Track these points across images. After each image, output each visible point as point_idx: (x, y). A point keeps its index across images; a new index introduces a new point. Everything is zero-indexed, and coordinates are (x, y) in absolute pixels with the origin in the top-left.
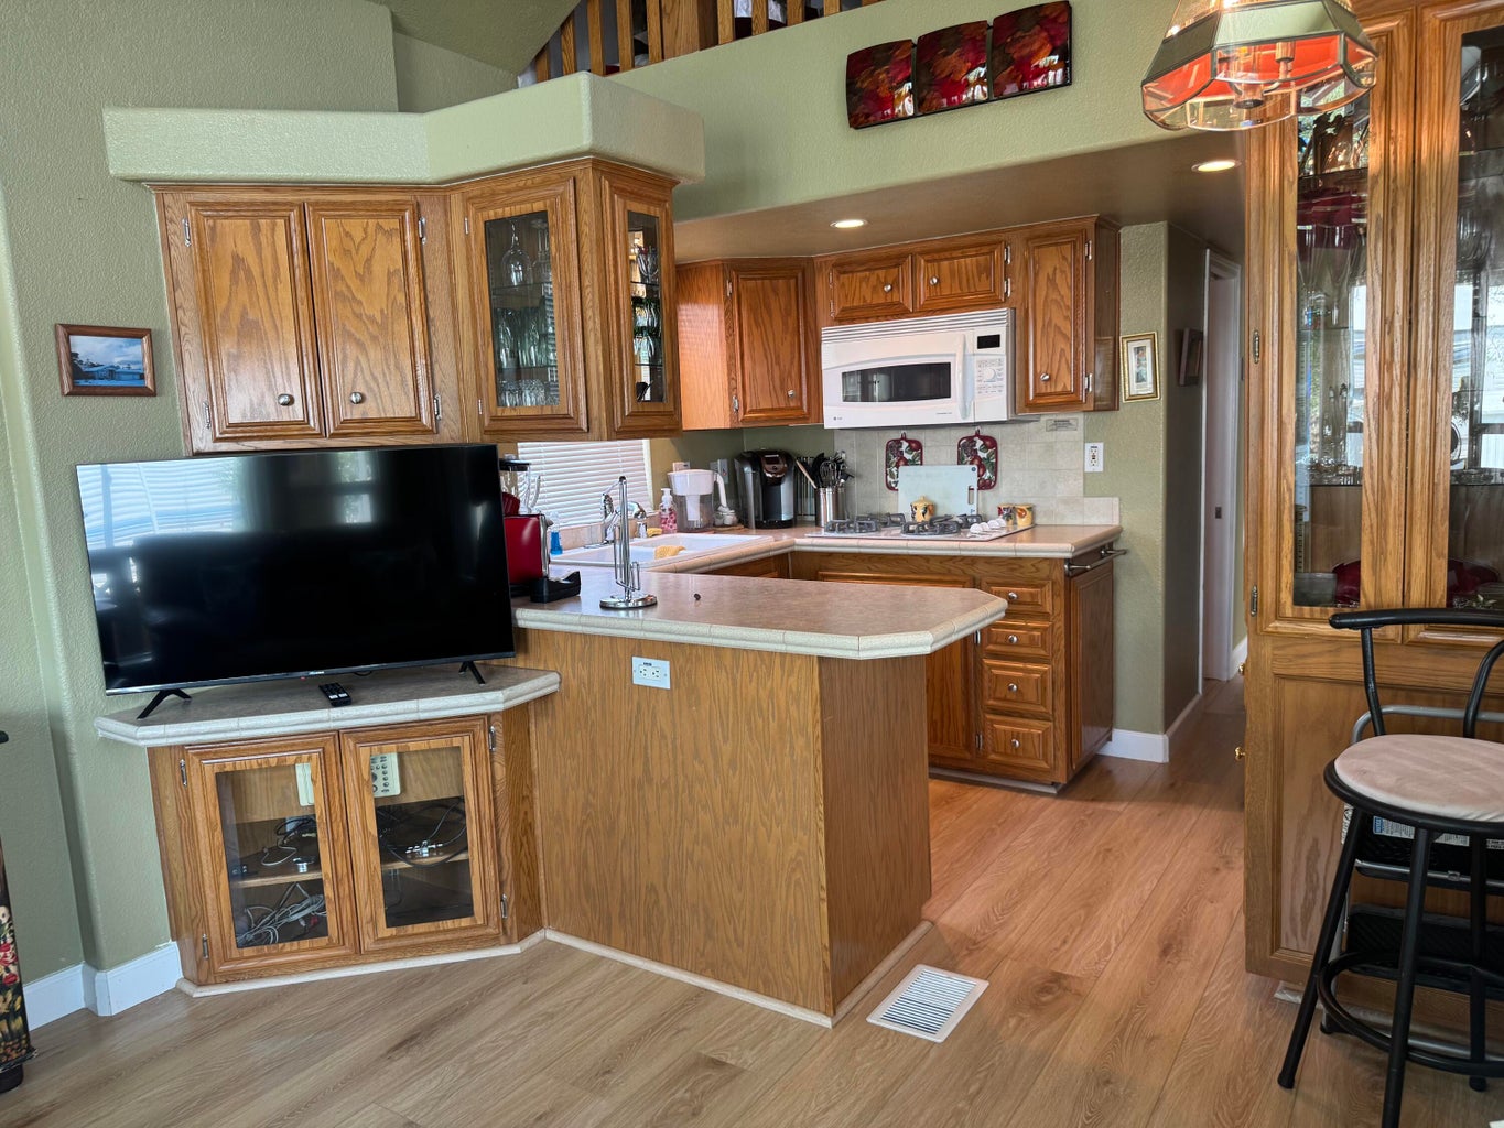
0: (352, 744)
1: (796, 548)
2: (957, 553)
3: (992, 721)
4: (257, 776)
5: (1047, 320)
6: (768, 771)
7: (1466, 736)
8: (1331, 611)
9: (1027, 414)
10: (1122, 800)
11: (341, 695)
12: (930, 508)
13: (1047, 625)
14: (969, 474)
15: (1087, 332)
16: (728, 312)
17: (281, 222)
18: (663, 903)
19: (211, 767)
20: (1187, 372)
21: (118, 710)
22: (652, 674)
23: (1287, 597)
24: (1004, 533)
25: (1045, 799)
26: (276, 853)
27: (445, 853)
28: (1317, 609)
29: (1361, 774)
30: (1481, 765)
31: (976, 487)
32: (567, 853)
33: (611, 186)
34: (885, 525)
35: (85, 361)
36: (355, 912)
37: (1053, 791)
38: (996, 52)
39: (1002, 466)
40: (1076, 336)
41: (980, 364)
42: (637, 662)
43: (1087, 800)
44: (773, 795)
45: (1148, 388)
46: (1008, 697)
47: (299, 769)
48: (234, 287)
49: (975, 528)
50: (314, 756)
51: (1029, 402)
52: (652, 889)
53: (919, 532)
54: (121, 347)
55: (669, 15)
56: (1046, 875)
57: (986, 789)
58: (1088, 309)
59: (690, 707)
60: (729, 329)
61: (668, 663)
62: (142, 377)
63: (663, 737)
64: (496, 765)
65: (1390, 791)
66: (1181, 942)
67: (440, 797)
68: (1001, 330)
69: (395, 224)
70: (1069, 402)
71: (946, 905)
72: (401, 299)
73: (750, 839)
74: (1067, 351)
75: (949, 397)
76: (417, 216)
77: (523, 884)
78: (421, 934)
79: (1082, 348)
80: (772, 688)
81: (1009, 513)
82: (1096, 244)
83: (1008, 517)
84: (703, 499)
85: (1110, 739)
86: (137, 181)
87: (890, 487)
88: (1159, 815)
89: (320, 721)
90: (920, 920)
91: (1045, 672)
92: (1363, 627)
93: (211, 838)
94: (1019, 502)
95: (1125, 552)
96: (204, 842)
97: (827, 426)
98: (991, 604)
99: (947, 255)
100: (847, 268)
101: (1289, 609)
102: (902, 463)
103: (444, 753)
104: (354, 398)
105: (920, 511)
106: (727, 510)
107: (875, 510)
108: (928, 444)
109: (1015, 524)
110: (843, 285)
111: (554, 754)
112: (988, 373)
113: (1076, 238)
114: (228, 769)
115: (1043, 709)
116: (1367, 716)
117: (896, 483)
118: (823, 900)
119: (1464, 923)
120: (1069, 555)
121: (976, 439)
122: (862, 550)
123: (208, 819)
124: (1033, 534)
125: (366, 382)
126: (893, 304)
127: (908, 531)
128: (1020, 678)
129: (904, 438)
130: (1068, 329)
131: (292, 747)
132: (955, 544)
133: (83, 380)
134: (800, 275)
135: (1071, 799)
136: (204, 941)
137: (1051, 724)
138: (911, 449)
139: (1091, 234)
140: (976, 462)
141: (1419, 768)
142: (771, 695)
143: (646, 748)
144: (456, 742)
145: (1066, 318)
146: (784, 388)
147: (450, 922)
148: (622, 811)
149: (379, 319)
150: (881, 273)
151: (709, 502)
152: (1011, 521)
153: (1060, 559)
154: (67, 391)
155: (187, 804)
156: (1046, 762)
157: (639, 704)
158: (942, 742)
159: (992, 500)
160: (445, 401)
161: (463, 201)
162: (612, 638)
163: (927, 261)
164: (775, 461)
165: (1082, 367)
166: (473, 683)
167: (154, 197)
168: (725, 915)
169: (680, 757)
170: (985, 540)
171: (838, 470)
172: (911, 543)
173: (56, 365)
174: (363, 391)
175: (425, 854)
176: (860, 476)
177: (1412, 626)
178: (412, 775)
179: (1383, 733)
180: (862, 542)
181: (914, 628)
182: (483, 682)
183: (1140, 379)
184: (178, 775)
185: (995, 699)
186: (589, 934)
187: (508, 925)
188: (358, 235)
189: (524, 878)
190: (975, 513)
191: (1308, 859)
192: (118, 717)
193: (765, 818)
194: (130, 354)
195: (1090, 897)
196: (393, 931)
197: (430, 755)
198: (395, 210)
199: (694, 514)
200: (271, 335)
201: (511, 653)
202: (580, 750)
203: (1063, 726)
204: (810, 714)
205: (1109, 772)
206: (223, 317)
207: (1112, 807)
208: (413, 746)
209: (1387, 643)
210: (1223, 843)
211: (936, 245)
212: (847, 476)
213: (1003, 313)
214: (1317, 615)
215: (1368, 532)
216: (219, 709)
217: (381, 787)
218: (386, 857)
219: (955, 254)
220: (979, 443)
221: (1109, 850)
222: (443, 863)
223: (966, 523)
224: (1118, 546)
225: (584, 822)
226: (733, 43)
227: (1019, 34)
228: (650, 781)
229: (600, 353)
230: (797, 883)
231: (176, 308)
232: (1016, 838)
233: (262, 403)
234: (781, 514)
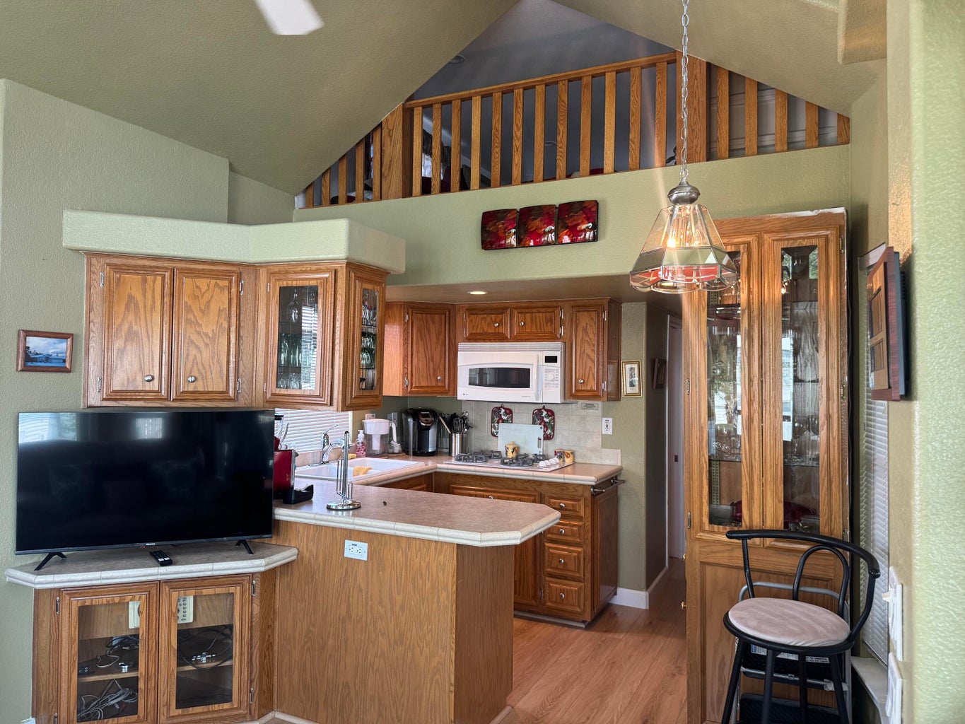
0: (167, 589)
1: (438, 470)
2: (531, 478)
3: (549, 582)
4: (103, 608)
5: (582, 350)
6: (423, 612)
7: (794, 599)
8: (728, 528)
9: (571, 401)
10: (622, 632)
11: (166, 559)
12: (516, 449)
13: (581, 523)
14: (538, 431)
15: (604, 357)
16: (405, 331)
17: (159, 278)
18: (353, 694)
19: (76, 603)
20: (657, 382)
21: (20, 564)
22: (356, 551)
23: (706, 520)
24: (558, 467)
25: (578, 631)
26: (106, 660)
27: (217, 661)
28: (721, 527)
29: (740, 619)
30: (799, 616)
31: (542, 438)
32: (293, 661)
33: (355, 276)
34: (490, 457)
35: (32, 351)
36: (157, 700)
37: (583, 626)
38: (560, 221)
39: (557, 427)
40: (598, 361)
41: (547, 371)
42: (348, 543)
43: (602, 632)
44: (425, 628)
45: (636, 390)
46: (559, 567)
47: (131, 605)
48: (127, 312)
49: (542, 464)
50: (143, 596)
51: (572, 393)
52: (346, 685)
53: (510, 464)
54: (55, 343)
55: (386, 177)
56: (578, 677)
57: (544, 624)
58: (604, 346)
59: (378, 572)
60: (406, 340)
61: (366, 544)
62: (64, 361)
63: (361, 590)
64: (254, 605)
65: (754, 629)
66: (653, 719)
67: (217, 625)
68: (558, 354)
69: (226, 283)
70: (594, 396)
71: (520, 697)
72: (226, 325)
73: (410, 654)
74: (593, 367)
75: (529, 387)
76: (239, 279)
77: (264, 682)
78: (197, 714)
79: (601, 367)
80: (429, 562)
81: (561, 455)
82: (609, 313)
83: (560, 457)
84: (382, 437)
85: (615, 594)
86: (77, 251)
87: (495, 436)
88: (643, 641)
89: (152, 575)
90: (505, 706)
91: (579, 553)
92: (744, 539)
93: (70, 648)
94: (566, 447)
95: (624, 482)
96: (65, 652)
97: (459, 397)
98: (552, 515)
99: (530, 310)
100: (474, 312)
101: (707, 527)
102: (501, 421)
103: (222, 597)
104: (190, 379)
105: (510, 451)
106: (396, 444)
107: (484, 448)
108: (516, 411)
109: (564, 461)
110: (471, 321)
111: (290, 600)
112: (551, 376)
113: (598, 308)
114: (87, 604)
115: (578, 575)
116: (746, 587)
117: (497, 433)
118: (452, 692)
119: (798, 704)
120: (593, 483)
121: (543, 410)
122: (477, 473)
123: (70, 636)
124: (574, 468)
125: (199, 370)
126: (499, 334)
127: (504, 463)
128: (567, 555)
129: (502, 407)
130: (594, 357)
131: (130, 591)
132: (531, 473)
133: (30, 362)
134: (447, 313)
135: (593, 630)
136: (55, 717)
137: (582, 584)
138: (506, 414)
139: (606, 307)
140: (543, 423)
141: (769, 616)
142: (428, 566)
143: (349, 597)
144: (232, 590)
145: (593, 350)
146: (435, 376)
147: (216, 705)
148: (331, 637)
149: (211, 335)
150: (493, 316)
151: (386, 439)
152: (562, 460)
153: (589, 485)
154: (19, 369)
155: (57, 626)
156: (580, 608)
157: (347, 569)
158: (519, 595)
159: (552, 446)
160: (244, 382)
161: (267, 273)
162: (334, 528)
163: (519, 313)
164: (427, 416)
165: (601, 377)
166: (245, 553)
167: (86, 259)
168: (391, 702)
169: (370, 603)
170: (546, 471)
171: (464, 423)
172: (506, 471)
173: (16, 353)
174: (197, 375)
175: (204, 661)
176: (476, 427)
177: (767, 539)
178: (201, 610)
179: (754, 597)
180: (477, 469)
181: (510, 529)
182: (252, 553)
183: (632, 385)
184: (54, 607)
185: (551, 568)
186: (304, 715)
187: (253, 709)
188: (204, 288)
189: (264, 678)
190: (541, 454)
191: (720, 667)
192: (21, 568)
193: (420, 642)
194: (60, 347)
195: (603, 691)
196: (180, 711)
197: (213, 598)
198: (226, 275)
199: (376, 445)
200: (145, 340)
201: (270, 535)
202: (307, 597)
203: (589, 585)
204: (450, 578)
205: (615, 614)
206: (117, 329)
207: (616, 636)
208: (205, 591)
209: (755, 547)
210: (678, 659)
211: (523, 305)
212: (468, 427)
213: (559, 344)
214: (721, 530)
215: (745, 487)
216: (87, 566)
217: (181, 617)
218: (180, 663)
219: (533, 310)
220: (545, 413)
221: (614, 663)
222: (216, 667)
223: (536, 459)
224: (621, 478)
225: (306, 643)
226: (421, 197)
227: (572, 214)
228: (350, 618)
229: (341, 363)
230: (437, 682)
231: (89, 322)
232: (560, 656)
233: (134, 380)
234: (428, 447)
